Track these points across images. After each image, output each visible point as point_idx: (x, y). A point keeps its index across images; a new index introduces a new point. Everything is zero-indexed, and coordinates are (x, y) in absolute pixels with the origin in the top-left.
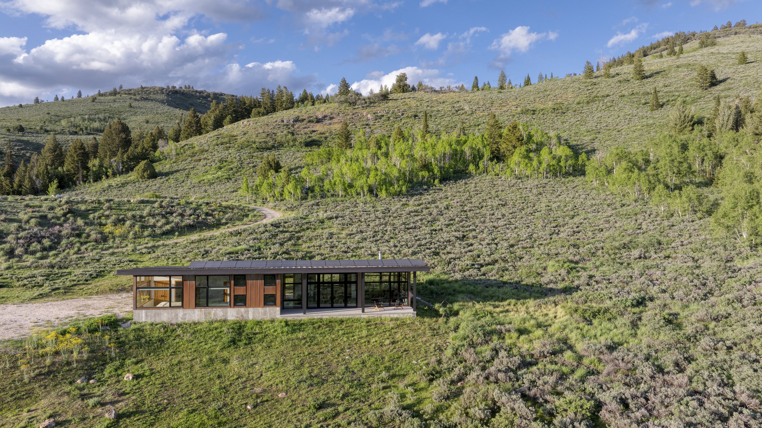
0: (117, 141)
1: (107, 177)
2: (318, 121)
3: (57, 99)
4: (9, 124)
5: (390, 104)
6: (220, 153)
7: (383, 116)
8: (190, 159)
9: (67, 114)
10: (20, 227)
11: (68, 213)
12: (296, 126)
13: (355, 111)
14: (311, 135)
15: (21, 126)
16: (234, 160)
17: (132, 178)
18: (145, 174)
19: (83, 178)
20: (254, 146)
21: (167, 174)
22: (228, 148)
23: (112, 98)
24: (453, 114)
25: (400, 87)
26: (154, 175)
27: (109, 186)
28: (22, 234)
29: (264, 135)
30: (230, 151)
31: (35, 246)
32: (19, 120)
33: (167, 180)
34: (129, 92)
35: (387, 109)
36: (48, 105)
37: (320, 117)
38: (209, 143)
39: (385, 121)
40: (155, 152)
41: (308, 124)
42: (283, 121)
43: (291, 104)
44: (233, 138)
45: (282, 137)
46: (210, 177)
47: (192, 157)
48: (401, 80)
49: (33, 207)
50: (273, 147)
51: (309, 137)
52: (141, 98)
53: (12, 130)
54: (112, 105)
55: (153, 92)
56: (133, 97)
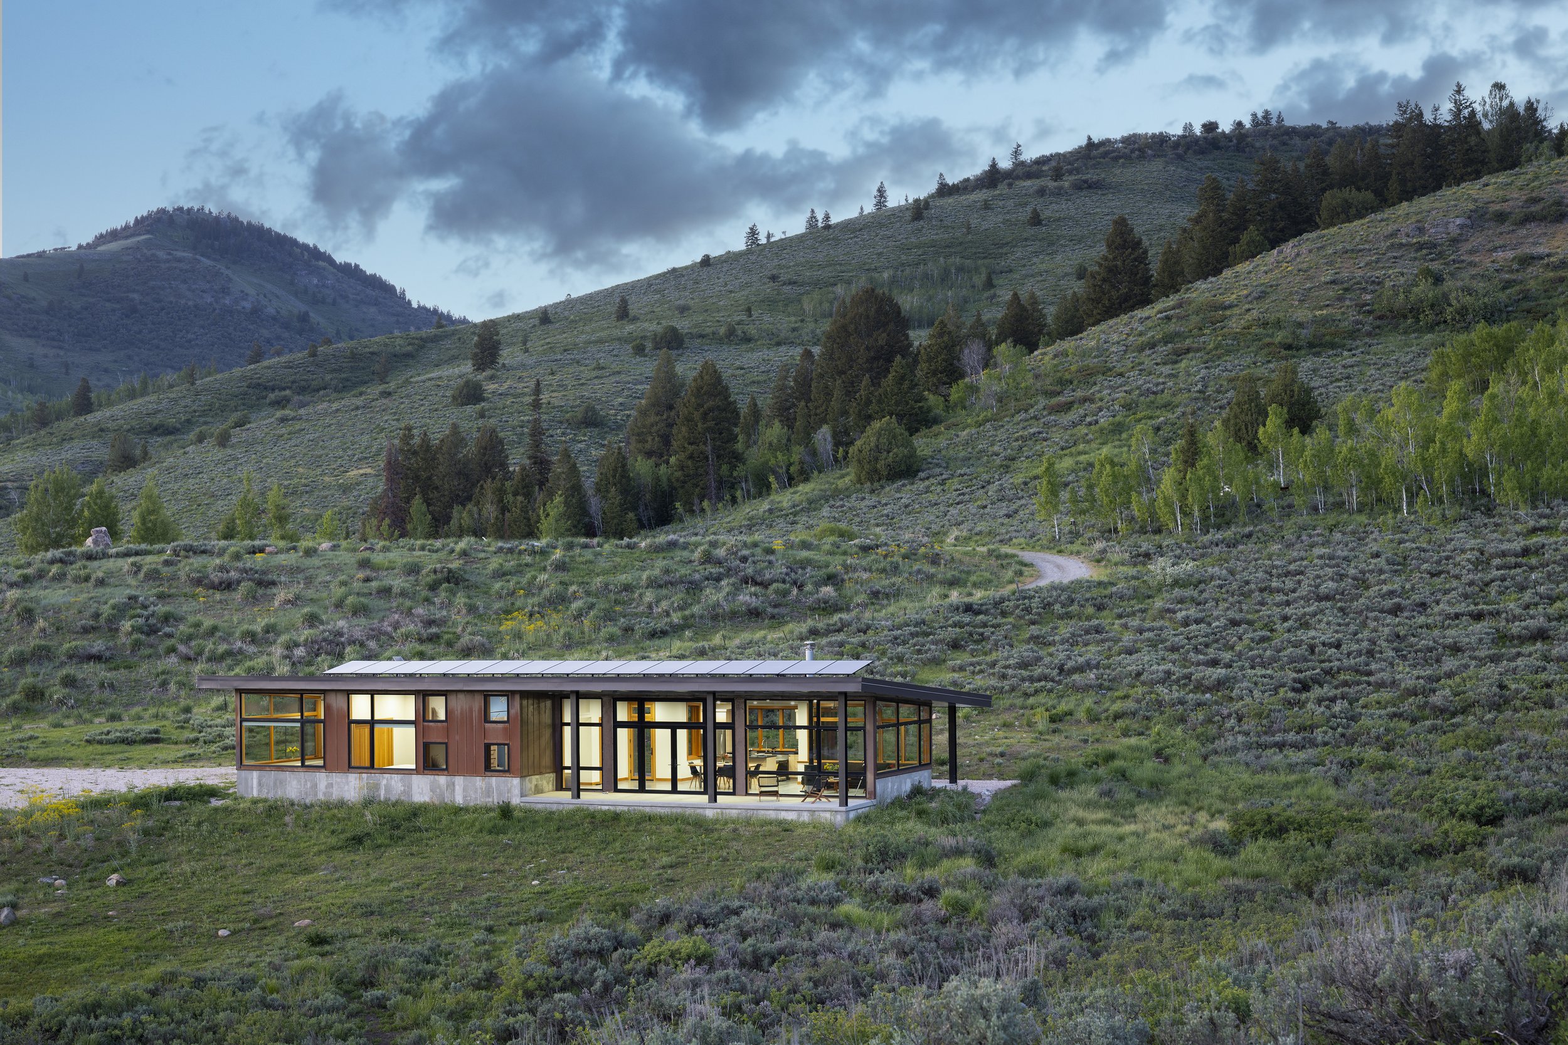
1: (790, 480)
4: (652, 326)
6: (1150, 373)
9: (826, 273)
12: (1464, 247)
16: (1180, 397)
17: (847, 481)
18: (880, 465)
19: (720, 487)
20: (1277, 338)
23: (982, 196)
29: (1332, 293)
30: (1183, 364)
32: (684, 310)
34: (1034, 169)
41: (1520, 232)
42: (1422, 230)
45: (1397, 295)
47: (1051, 394)
50: (1353, 334)
51: (1508, 284)
52: (1079, 187)
53: (649, 345)
54: (974, 222)
55: (1127, 157)
56: (1052, 184)
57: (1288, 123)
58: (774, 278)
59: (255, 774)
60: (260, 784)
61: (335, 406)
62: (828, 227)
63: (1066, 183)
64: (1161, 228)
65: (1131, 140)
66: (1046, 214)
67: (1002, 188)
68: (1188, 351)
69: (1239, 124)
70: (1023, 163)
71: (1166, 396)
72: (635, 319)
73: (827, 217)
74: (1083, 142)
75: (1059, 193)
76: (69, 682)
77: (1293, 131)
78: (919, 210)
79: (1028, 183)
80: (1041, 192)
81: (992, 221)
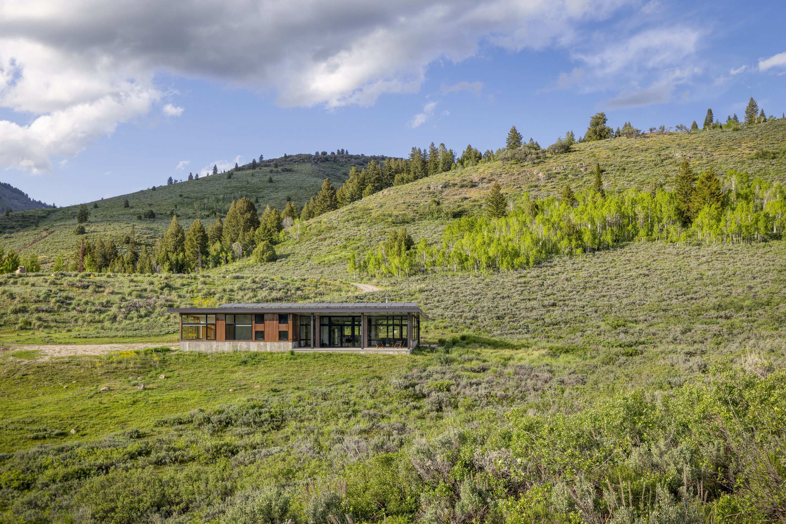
0: (242, 222)
1: (227, 262)
2: (474, 185)
3: (191, 177)
4: (141, 210)
5: (572, 156)
6: (350, 230)
7: (559, 173)
8: (315, 238)
9: (200, 195)
10: (123, 298)
11: (166, 287)
12: (444, 194)
13: (523, 169)
14: (462, 204)
15: (152, 211)
16: (363, 237)
17: (251, 262)
18: (264, 257)
19: (202, 263)
20: (390, 220)
21: (287, 256)
22: (358, 224)
23: (251, 171)
24: (656, 165)
25: (595, 132)
26: (273, 258)
27: (227, 271)
28: (124, 304)
29: (404, 206)
30: (361, 227)
31: (134, 314)
32: (150, 205)
33: (287, 263)
34: (268, 164)
35: (565, 165)
36: (182, 184)
37: (476, 179)
38: (339, 219)
39: (561, 179)
40: (279, 231)
41: (461, 190)
42: (429, 188)
43: (448, 166)
44: (367, 211)
45: (425, 208)
46: (331, 257)
47: (317, 235)
48: (597, 124)
49: (137, 282)
50: (413, 220)
51: (459, 206)
52: (284, 170)
53: (143, 216)
54: (250, 180)
55: (299, 162)
56: (275, 169)
57: (350, 153)
58: (181, 196)
59: (187, 343)
60: (189, 346)
61: (26, 233)
62: (197, 179)
63: (279, 169)
64: (313, 186)
65: (299, 156)
66: (274, 179)
67: (257, 169)
68: (361, 223)
69: (333, 153)
70: (263, 161)
71: (358, 237)
72: (132, 207)
73: (197, 175)
74: (283, 156)
75: (277, 172)
76: (39, 319)
77: (352, 156)
78: (230, 175)
79: (266, 168)
80: (271, 171)
81: (255, 180)
